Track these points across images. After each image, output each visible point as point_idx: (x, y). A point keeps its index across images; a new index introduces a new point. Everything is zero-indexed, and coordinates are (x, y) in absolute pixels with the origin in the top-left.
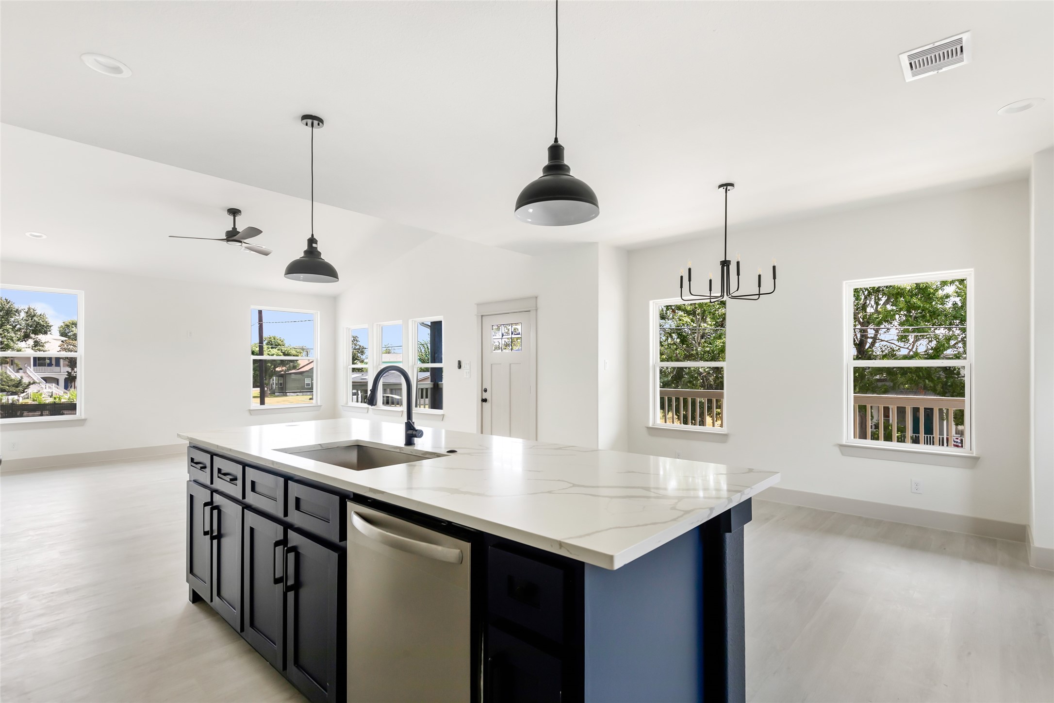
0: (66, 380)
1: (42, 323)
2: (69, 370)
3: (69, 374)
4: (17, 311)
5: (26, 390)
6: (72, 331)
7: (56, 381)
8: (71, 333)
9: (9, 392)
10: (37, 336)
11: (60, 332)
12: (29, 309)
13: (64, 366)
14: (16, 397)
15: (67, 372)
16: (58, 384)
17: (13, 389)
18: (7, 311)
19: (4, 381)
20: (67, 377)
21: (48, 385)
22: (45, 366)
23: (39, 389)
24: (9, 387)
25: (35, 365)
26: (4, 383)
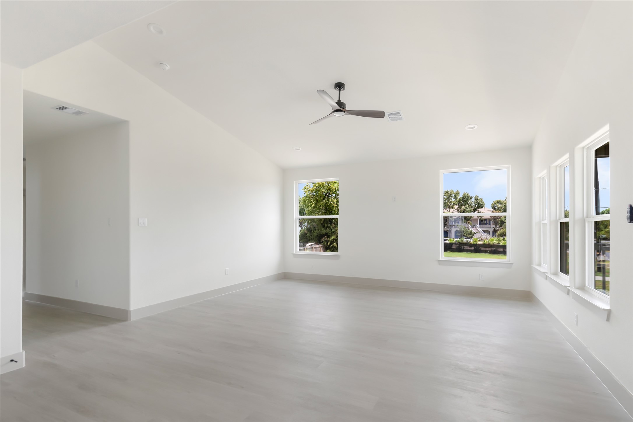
0: (493, 231)
1: (480, 203)
2: (494, 226)
3: (494, 228)
4: (471, 198)
5: (473, 236)
6: (497, 206)
7: (488, 232)
8: (497, 207)
9: (466, 237)
10: (479, 209)
11: (492, 207)
12: (476, 196)
13: (492, 225)
14: (469, 240)
15: (494, 227)
16: (490, 235)
17: (468, 236)
18: (467, 198)
19: (465, 232)
20: (493, 230)
21: (485, 234)
22: (484, 224)
23: (481, 236)
24: (467, 234)
25: (480, 224)
26: (465, 233)
